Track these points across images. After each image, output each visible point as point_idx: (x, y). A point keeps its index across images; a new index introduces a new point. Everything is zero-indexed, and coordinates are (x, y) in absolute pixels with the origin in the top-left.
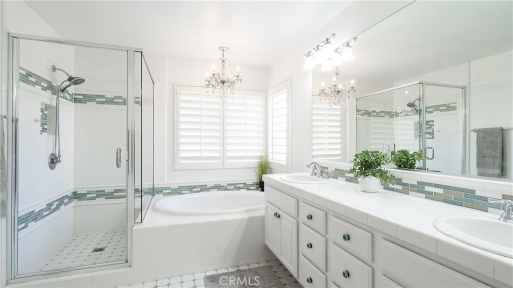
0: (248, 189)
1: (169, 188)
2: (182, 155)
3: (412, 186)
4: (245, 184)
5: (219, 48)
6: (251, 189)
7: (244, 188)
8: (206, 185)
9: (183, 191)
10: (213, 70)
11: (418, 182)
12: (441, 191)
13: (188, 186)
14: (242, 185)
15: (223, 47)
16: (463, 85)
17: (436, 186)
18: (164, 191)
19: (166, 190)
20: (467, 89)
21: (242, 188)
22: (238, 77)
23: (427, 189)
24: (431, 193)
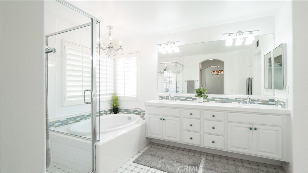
0: (106, 114)
1: (59, 121)
2: (69, 94)
3: (210, 99)
4: (104, 111)
5: (107, 26)
6: (108, 114)
7: (105, 114)
8: (84, 115)
9: (69, 121)
10: (111, 40)
11: (213, 98)
12: (220, 99)
13: (73, 118)
14: (103, 112)
15: (110, 26)
16: (183, 64)
17: (218, 98)
18: (55, 124)
19: (57, 123)
20: (183, 66)
21: (103, 114)
22: (121, 47)
23: (216, 99)
24: (217, 101)
